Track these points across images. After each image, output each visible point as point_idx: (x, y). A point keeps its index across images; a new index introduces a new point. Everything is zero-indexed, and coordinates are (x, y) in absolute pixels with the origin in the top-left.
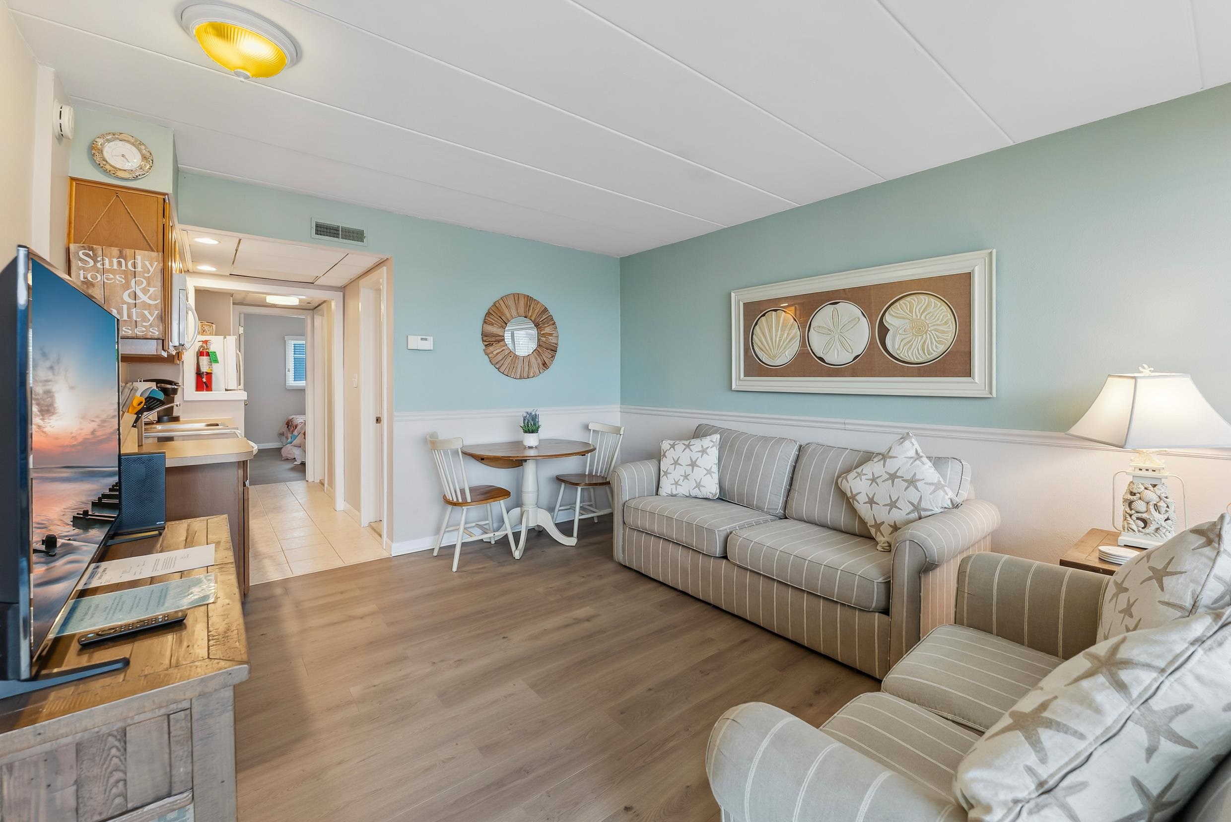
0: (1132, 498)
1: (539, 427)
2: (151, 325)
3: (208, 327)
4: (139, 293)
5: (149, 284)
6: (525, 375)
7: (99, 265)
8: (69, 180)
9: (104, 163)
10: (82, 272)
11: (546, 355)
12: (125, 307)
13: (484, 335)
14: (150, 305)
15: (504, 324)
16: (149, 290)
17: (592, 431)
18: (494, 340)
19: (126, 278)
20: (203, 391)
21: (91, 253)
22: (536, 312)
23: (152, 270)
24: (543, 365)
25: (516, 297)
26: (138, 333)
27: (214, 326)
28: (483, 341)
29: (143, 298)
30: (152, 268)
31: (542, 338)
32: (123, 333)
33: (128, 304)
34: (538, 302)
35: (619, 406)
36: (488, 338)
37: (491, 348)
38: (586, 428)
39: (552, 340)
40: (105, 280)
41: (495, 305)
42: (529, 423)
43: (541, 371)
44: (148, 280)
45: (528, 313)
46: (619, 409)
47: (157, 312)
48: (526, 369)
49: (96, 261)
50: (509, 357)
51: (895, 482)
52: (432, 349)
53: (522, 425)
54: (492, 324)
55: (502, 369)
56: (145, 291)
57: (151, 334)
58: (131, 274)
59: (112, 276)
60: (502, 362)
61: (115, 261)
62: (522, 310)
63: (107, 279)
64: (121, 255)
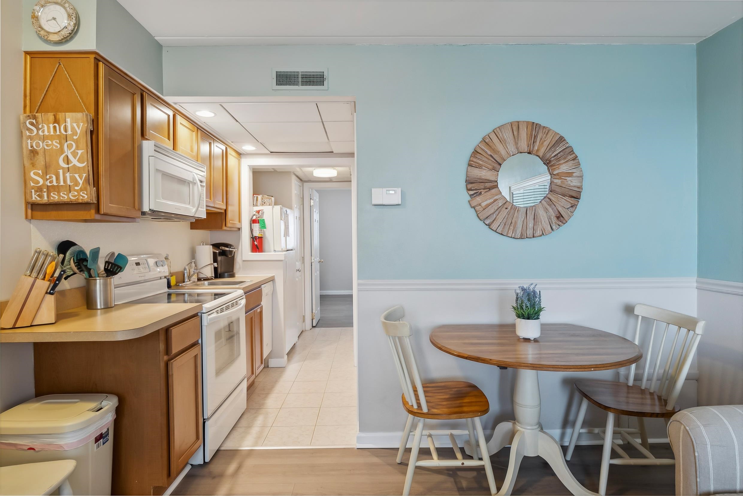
1: (540, 310)
2: (81, 190)
3: (268, 199)
4: (71, 157)
5: (77, 148)
6: (530, 232)
7: (40, 132)
8: (23, 53)
9: (40, 29)
10: (29, 141)
11: (562, 203)
12: (61, 172)
13: (469, 181)
14: (79, 168)
15: (496, 165)
16: (78, 153)
17: (640, 318)
18: (483, 187)
19: (60, 143)
20: (257, 252)
21: (34, 121)
22: (546, 143)
23: (79, 131)
24: (558, 218)
25: (515, 126)
26: (72, 198)
27: (273, 198)
28: (468, 190)
29: (74, 162)
30: (79, 129)
31: (555, 181)
32: (61, 198)
33: (63, 168)
34: (549, 130)
35: (695, 278)
36: (473, 185)
37: (478, 199)
38: (629, 310)
39: (572, 182)
40: (46, 147)
41: (484, 140)
42: (524, 304)
43: (554, 227)
44: (76, 142)
45: (533, 147)
46: (695, 285)
47: (84, 175)
48: (531, 225)
49: (38, 129)
50: (504, 209)
52: (400, 203)
53: (515, 305)
54: (479, 167)
55: (494, 226)
56: (74, 154)
57: (81, 198)
58: (64, 139)
59: (50, 142)
60: (495, 216)
61: (51, 126)
62: (524, 145)
63: (47, 145)
64: (56, 121)
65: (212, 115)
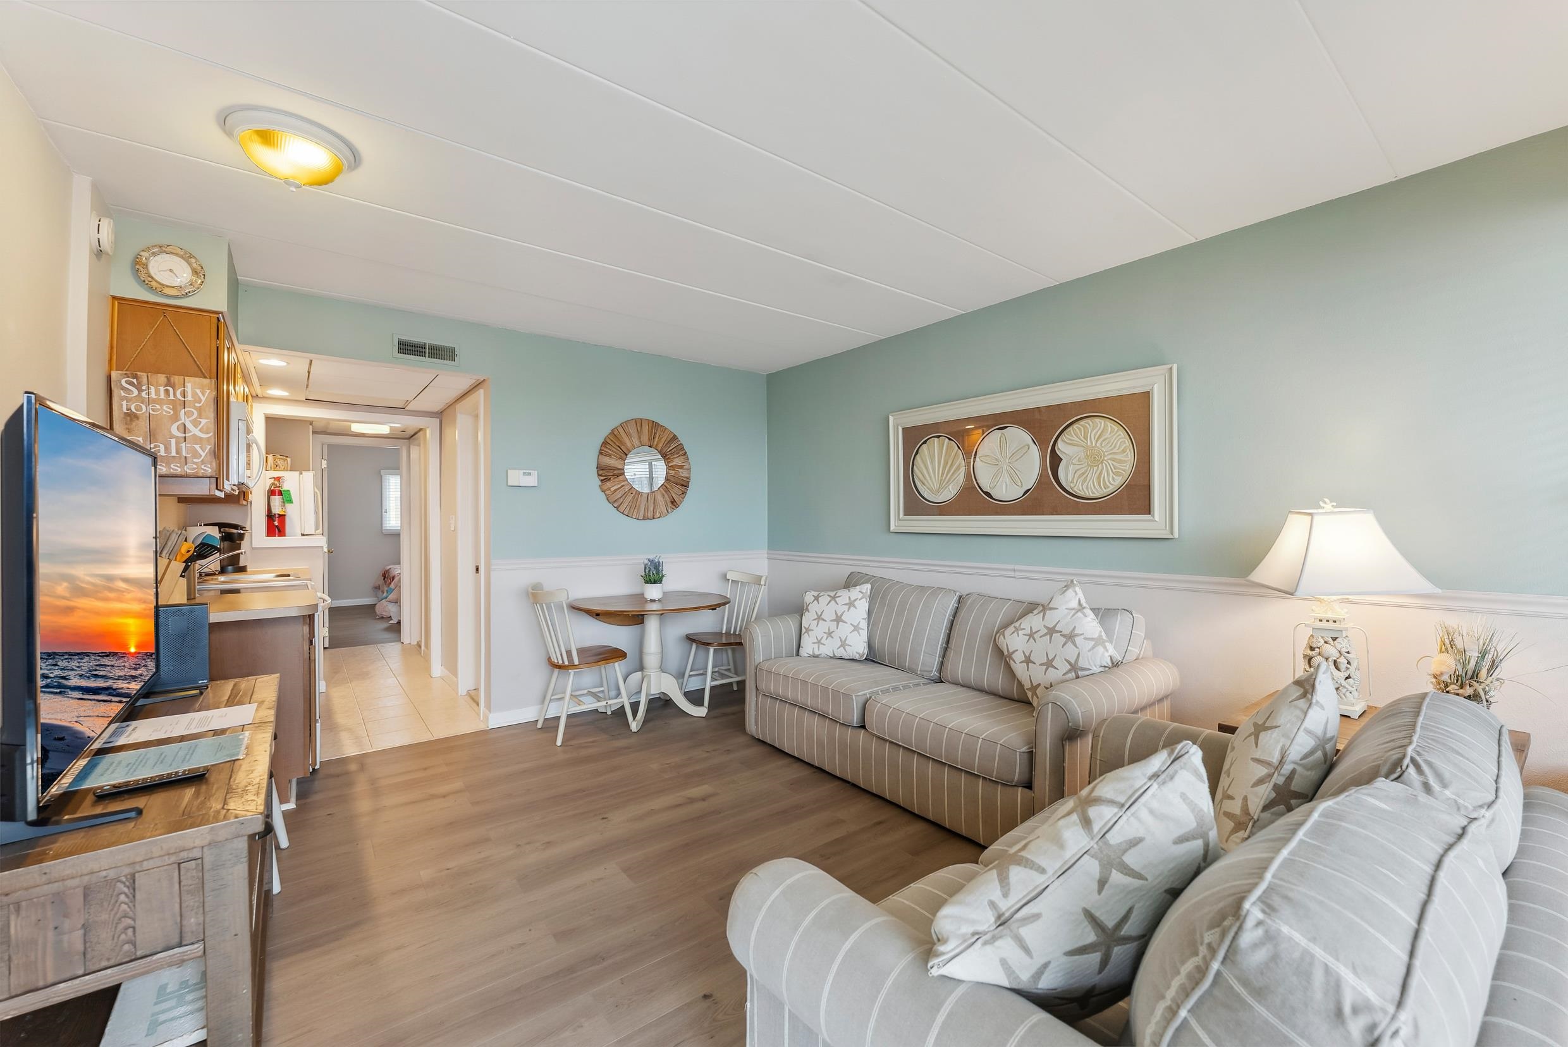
0: (1311, 653)
1: (663, 576)
2: (203, 462)
3: (281, 461)
4: (189, 426)
5: (200, 416)
6: (650, 515)
7: (144, 394)
8: (110, 299)
9: (150, 279)
10: (124, 403)
11: (675, 491)
12: (173, 441)
13: (600, 468)
14: (201, 438)
15: (624, 456)
16: (201, 422)
17: (730, 581)
18: (612, 474)
19: (174, 409)
20: (275, 536)
21: (135, 381)
22: (663, 440)
23: (203, 399)
24: (672, 503)
25: (639, 422)
26: (188, 471)
27: (290, 460)
28: (599, 475)
29: (193, 430)
30: (204, 397)
31: (671, 472)
32: (172, 471)
33: (176, 437)
34: (666, 429)
35: (766, 551)
36: (604, 472)
37: (608, 484)
38: (724, 577)
39: (683, 473)
40: (151, 412)
41: (612, 432)
42: (651, 572)
43: (669, 511)
44: (199, 410)
45: (653, 442)
46: (766, 556)
47: (209, 447)
48: (651, 508)
49: (140, 390)
50: (630, 494)
51: (1053, 637)
52: (536, 485)
53: (643, 574)
54: (609, 455)
55: (622, 508)
56: (196, 423)
57: (203, 471)
58: (180, 405)
59: (158, 407)
60: (622, 499)
61: (162, 389)
62: (645, 438)
63: (153, 410)
64: (169, 383)
65: (285, 364)
